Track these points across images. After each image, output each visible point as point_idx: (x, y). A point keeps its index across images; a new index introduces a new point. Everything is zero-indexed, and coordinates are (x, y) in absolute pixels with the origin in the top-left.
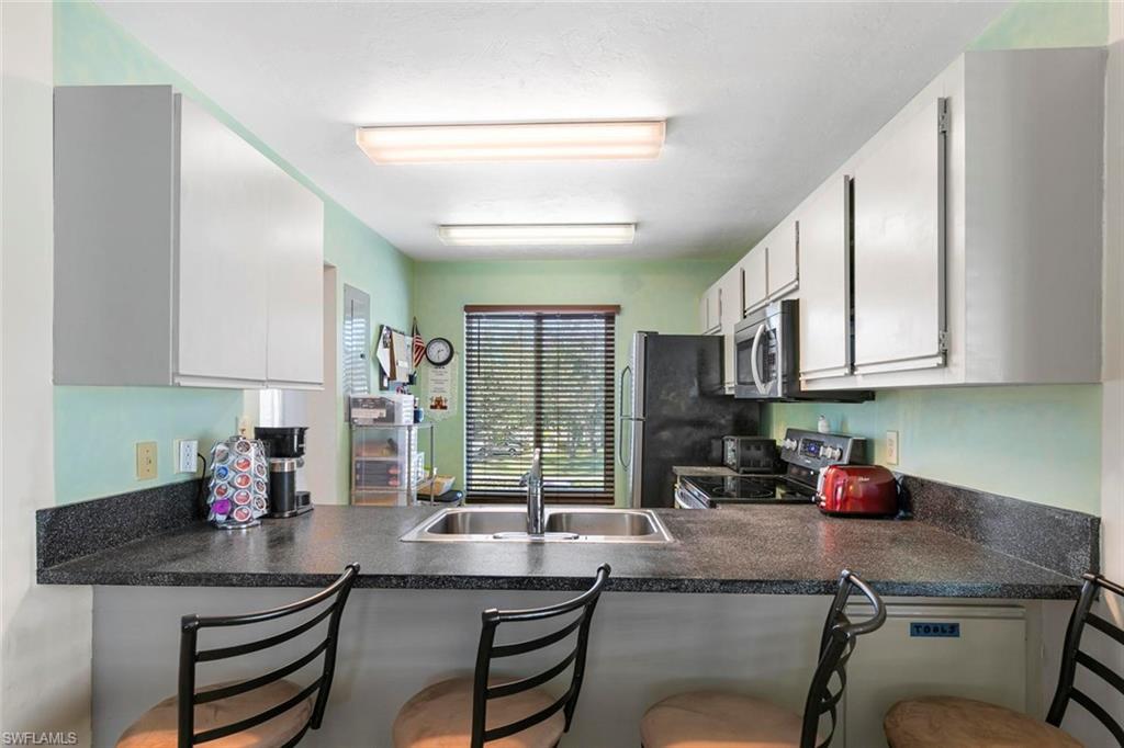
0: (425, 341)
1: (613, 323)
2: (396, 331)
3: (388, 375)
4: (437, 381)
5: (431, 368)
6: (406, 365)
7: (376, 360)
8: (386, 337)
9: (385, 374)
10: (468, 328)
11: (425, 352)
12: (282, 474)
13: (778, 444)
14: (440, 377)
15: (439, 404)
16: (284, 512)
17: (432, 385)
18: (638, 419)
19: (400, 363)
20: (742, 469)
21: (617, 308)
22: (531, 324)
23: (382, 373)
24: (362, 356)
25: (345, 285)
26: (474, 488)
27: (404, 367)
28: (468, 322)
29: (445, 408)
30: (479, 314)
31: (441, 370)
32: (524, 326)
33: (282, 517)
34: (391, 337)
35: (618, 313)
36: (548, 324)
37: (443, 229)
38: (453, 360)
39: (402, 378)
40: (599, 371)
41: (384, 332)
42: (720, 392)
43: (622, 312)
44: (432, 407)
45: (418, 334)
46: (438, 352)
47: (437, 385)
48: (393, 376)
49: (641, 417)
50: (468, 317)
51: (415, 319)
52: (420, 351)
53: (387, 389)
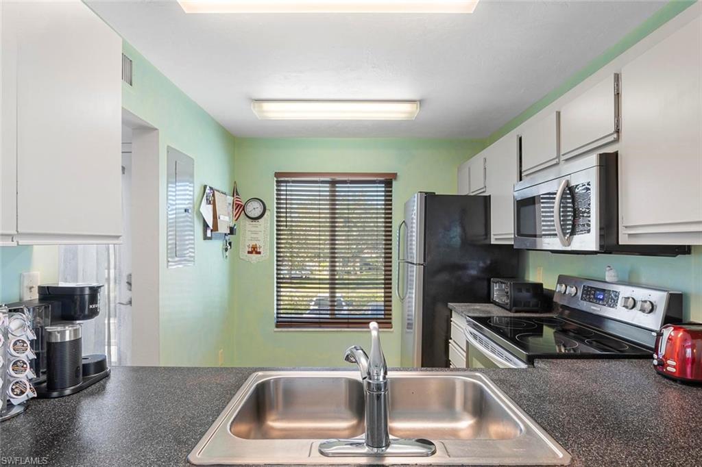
0: (243, 201)
1: (391, 187)
2: (218, 191)
3: (211, 228)
4: (253, 232)
5: (248, 222)
6: (227, 218)
7: (200, 215)
8: (209, 195)
9: (208, 226)
10: (278, 190)
11: (243, 209)
12: (63, 344)
13: (544, 287)
14: (254, 229)
15: (254, 250)
16: (64, 388)
17: (249, 235)
18: (419, 264)
19: (222, 217)
20: (514, 308)
21: (395, 176)
22: (327, 188)
23: (206, 226)
24: (186, 210)
25: (168, 146)
26: (282, 315)
27: (225, 220)
28: (277, 186)
29: (259, 253)
30: (286, 179)
31: (256, 223)
32: (321, 189)
33: (61, 396)
34: (213, 195)
35: (395, 179)
36: (339, 187)
37: (257, 104)
38: (265, 215)
39: (223, 229)
40: (381, 224)
41: (208, 191)
42: (487, 242)
43: (398, 178)
44: (249, 252)
45: (237, 194)
46: (254, 209)
47: (253, 235)
48: (215, 228)
49: (422, 262)
50: (277, 182)
51: (235, 182)
52: (239, 208)
53: (210, 238)
